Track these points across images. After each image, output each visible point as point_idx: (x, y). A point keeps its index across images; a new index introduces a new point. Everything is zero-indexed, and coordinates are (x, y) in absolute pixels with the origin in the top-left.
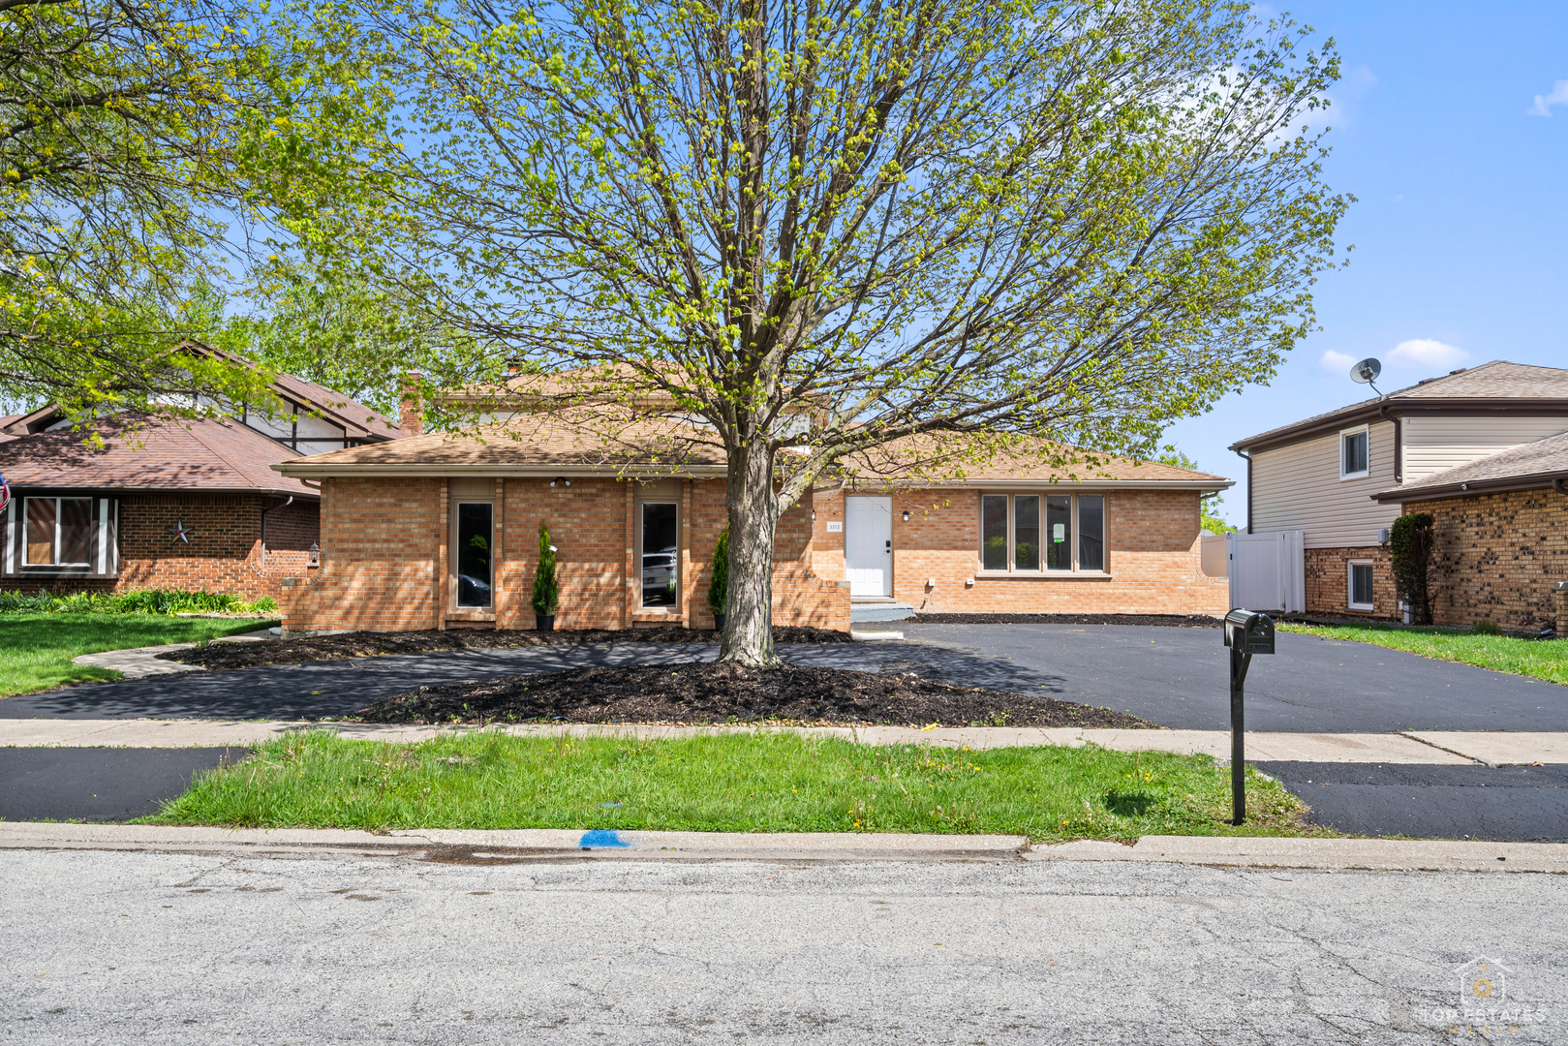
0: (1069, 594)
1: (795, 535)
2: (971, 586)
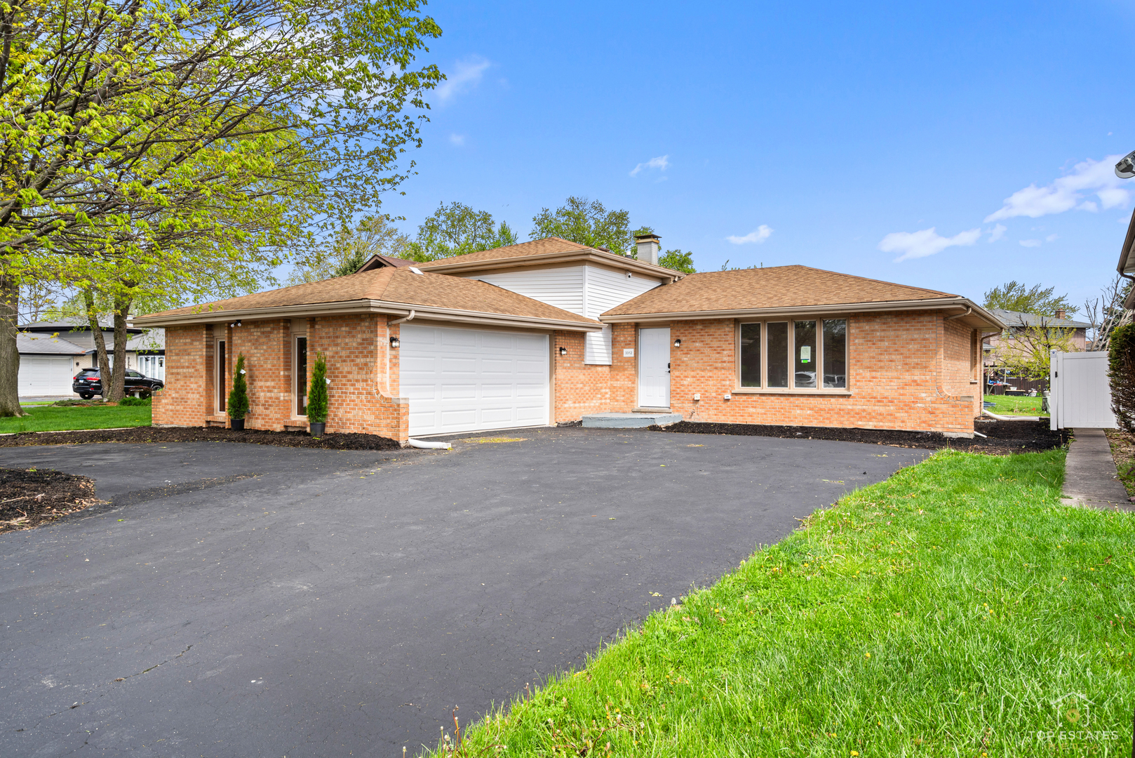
0: (811, 409)
1: (368, 360)
2: (728, 400)
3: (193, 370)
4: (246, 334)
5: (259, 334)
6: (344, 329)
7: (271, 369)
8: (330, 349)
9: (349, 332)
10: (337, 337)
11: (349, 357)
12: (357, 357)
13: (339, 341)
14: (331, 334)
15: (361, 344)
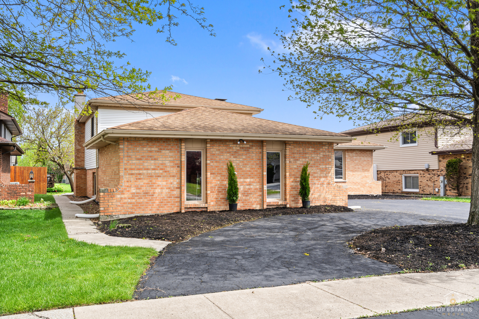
1: (327, 166)
3: (161, 171)
4: (224, 148)
5: (238, 148)
6: (310, 149)
7: (250, 171)
8: (301, 160)
9: (314, 151)
10: (306, 153)
11: (314, 164)
12: (320, 164)
13: (307, 155)
14: (301, 152)
15: (322, 158)
